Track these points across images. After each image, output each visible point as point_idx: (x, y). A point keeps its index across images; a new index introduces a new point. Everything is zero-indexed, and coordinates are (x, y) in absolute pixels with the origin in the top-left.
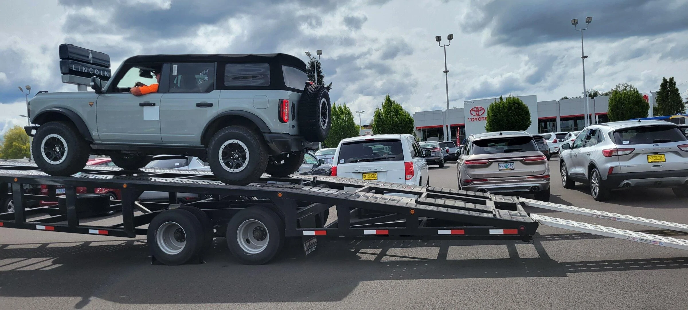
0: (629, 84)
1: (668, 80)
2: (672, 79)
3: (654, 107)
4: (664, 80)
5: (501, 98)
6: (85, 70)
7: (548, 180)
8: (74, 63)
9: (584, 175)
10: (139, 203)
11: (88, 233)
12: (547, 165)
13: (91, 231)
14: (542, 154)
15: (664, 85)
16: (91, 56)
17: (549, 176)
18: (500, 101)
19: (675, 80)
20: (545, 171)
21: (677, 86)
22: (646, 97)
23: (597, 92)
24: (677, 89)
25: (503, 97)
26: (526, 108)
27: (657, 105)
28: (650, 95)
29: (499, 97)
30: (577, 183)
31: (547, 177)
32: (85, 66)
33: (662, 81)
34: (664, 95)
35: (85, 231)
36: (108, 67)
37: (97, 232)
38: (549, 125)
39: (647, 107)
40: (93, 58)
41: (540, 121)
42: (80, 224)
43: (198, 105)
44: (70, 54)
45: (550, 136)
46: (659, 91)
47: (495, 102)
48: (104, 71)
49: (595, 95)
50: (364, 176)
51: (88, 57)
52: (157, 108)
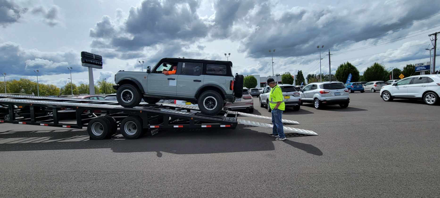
0: (289, 72)
1: (300, 71)
2: (301, 71)
3: (295, 80)
4: (299, 71)
5: (248, 76)
6: (91, 61)
7: (253, 105)
8: (87, 59)
9: (265, 103)
10: (94, 114)
11: (62, 127)
12: (252, 99)
13: (63, 126)
14: (251, 96)
15: (299, 73)
16: (94, 56)
17: (253, 103)
18: (247, 76)
19: (302, 71)
20: (251, 102)
21: (302, 73)
22: (293, 76)
23: (279, 74)
24: (302, 74)
25: (248, 75)
26: (256, 79)
27: (296, 79)
28: (294, 76)
29: (247, 75)
30: (264, 106)
31: (252, 104)
32: (92, 60)
33: (298, 72)
34: (299, 76)
35: (61, 126)
36: (101, 61)
37: (66, 126)
38: (264, 85)
39: (293, 80)
40: (95, 57)
41: (261, 84)
42: (59, 123)
43: (195, 81)
44: (85, 55)
45: (262, 89)
46: (297, 74)
47: (246, 77)
48: (99, 62)
49: (279, 75)
50: (186, 103)
51: (93, 56)
52: (176, 81)
